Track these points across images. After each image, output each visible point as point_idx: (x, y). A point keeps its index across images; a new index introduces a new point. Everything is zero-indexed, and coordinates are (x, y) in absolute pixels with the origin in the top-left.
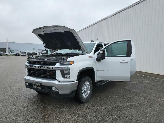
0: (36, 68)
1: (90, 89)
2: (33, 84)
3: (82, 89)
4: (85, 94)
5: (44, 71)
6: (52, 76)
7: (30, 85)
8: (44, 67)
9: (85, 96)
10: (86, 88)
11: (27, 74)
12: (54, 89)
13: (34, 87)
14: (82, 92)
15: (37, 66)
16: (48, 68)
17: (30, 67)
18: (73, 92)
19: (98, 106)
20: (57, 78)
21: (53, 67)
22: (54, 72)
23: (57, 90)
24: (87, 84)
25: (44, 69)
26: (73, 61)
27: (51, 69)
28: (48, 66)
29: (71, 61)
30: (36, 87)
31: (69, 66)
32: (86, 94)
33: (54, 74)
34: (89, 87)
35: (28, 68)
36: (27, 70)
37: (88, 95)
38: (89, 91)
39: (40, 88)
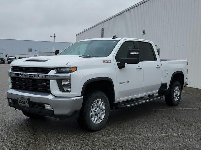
0: (23, 77)
1: (105, 111)
2: (19, 99)
3: (90, 110)
4: (95, 118)
5: (35, 81)
6: (46, 88)
7: (14, 103)
8: (34, 75)
9: (95, 120)
10: (98, 108)
11: (10, 86)
12: (47, 107)
13: (20, 104)
14: (91, 114)
15: (24, 74)
16: (39, 77)
17: (14, 76)
18: (75, 112)
19: (115, 135)
20: (52, 91)
21: (46, 75)
22: (48, 82)
23: (52, 109)
24: (99, 103)
25: (33, 77)
26: (76, 67)
27: (44, 78)
28: (39, 74)
29: (73, 67)
30: (23, 104)
31: (69, 74)
32: (97, 117)
33: (48, 85)
34: (104, 108)
35: (12, 77)
36: (10, 81)
37: (101, 121)
38: (103, 114)
39: (28, 106)
